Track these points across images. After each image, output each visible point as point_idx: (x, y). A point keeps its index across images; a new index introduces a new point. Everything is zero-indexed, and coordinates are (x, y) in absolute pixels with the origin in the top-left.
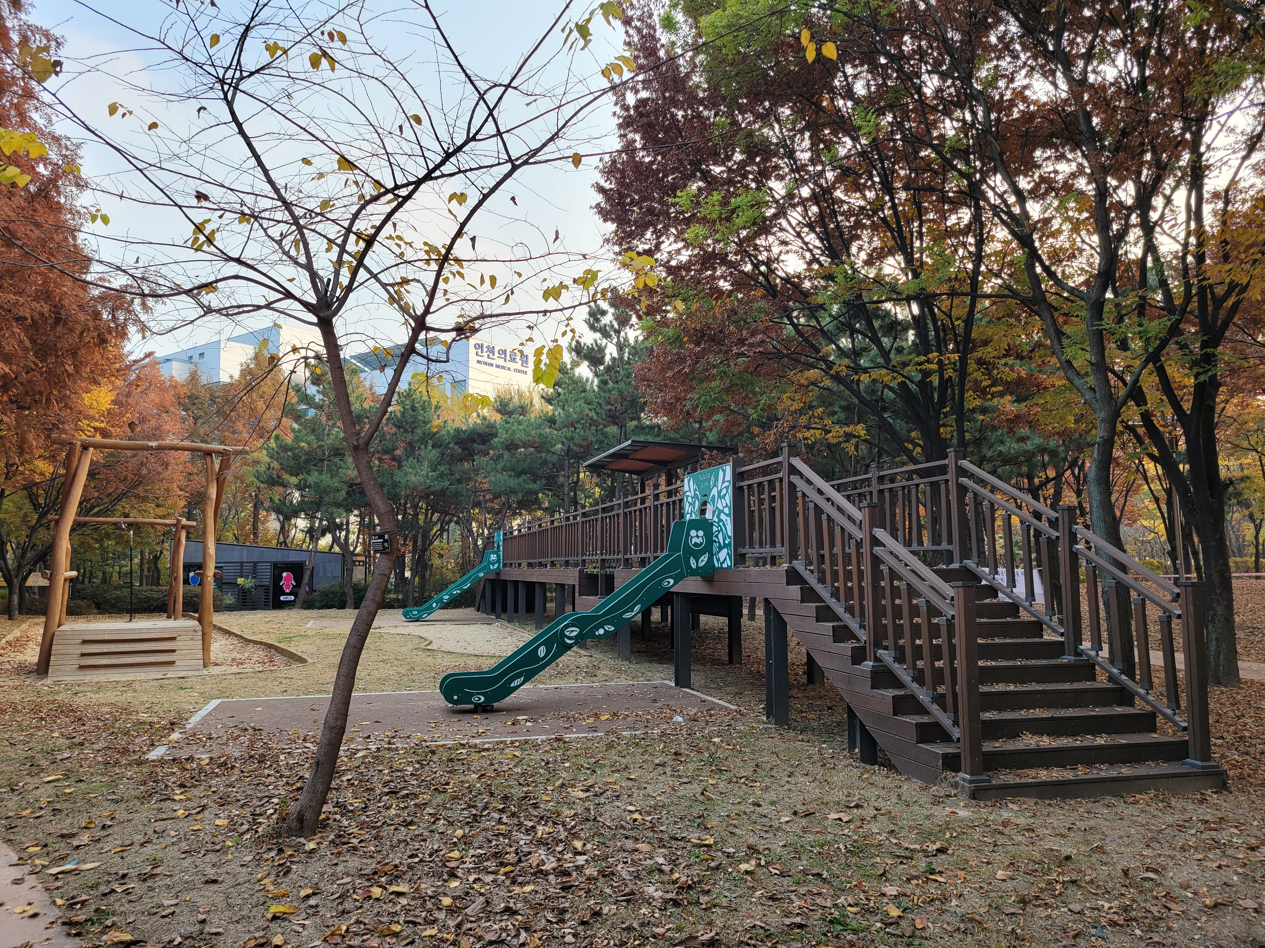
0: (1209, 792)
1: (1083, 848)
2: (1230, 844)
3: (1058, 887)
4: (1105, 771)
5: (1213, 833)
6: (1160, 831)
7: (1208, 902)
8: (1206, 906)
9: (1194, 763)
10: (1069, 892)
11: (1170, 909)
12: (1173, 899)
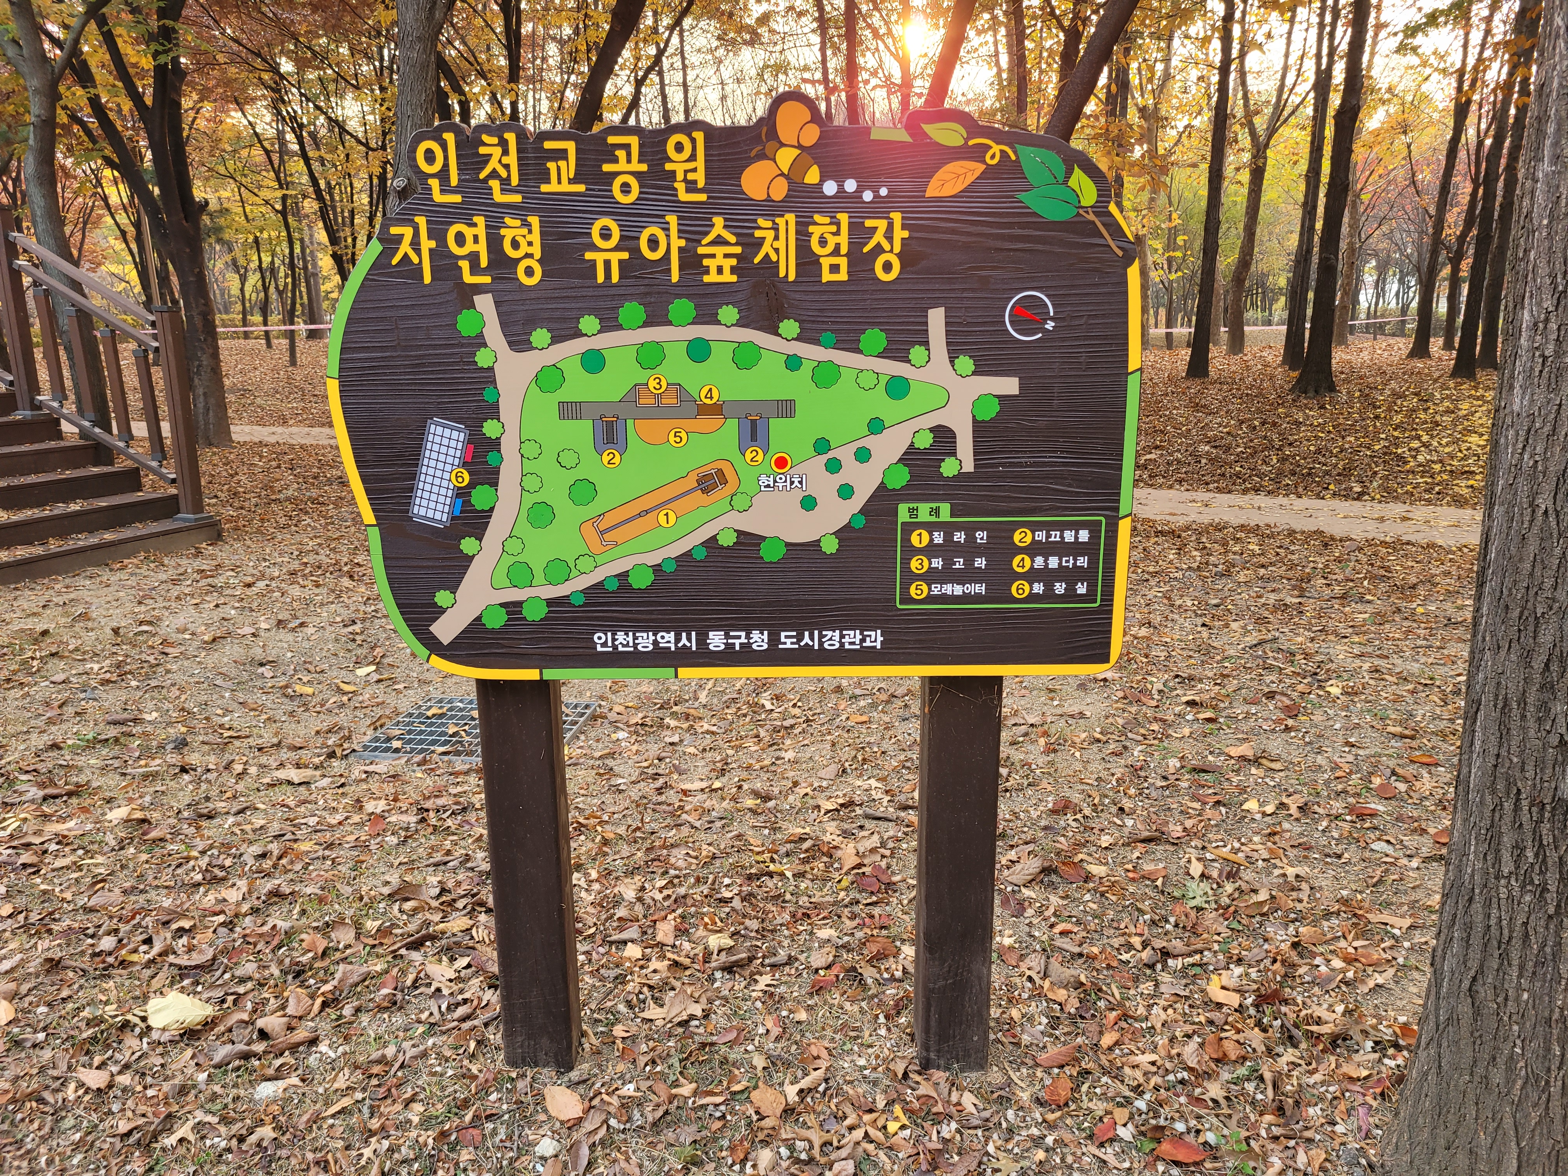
0: (204, 545)
1: (62, 621)
2: (227, 585)
3: (35, 663)
4: (83, 540)
5: (210, 580)
6: (154, 588)
7: (206, 638)
8: (205, 642)
9: (186, 517)
10: (49, 666)
11: (167, 654)
12: (171, 645)
